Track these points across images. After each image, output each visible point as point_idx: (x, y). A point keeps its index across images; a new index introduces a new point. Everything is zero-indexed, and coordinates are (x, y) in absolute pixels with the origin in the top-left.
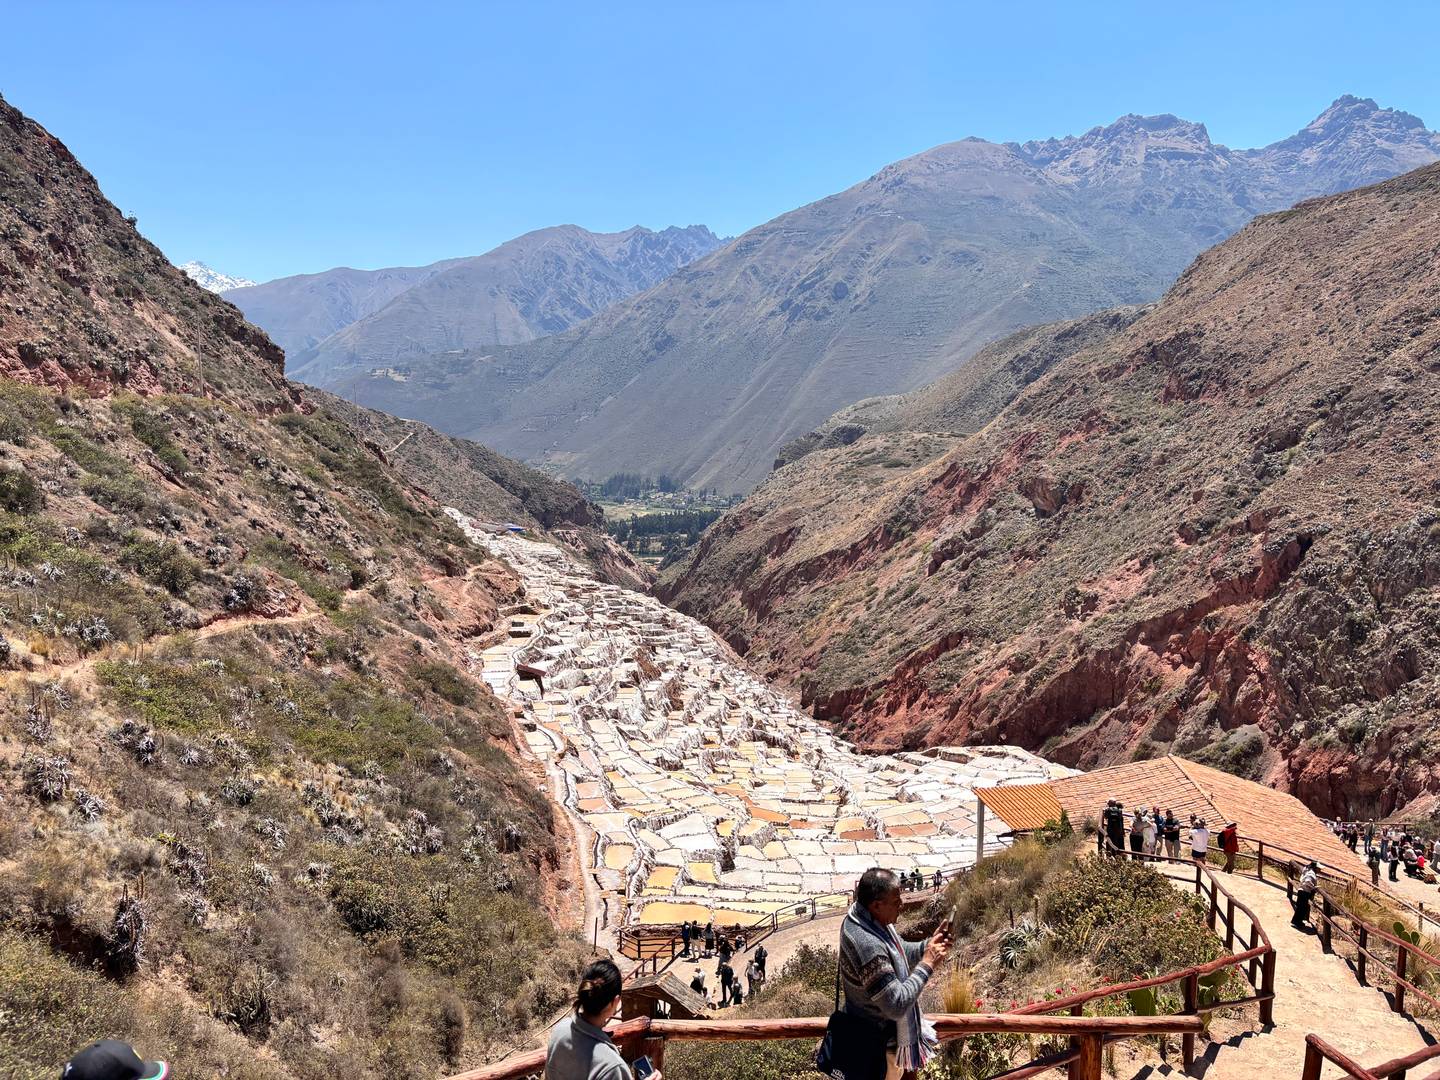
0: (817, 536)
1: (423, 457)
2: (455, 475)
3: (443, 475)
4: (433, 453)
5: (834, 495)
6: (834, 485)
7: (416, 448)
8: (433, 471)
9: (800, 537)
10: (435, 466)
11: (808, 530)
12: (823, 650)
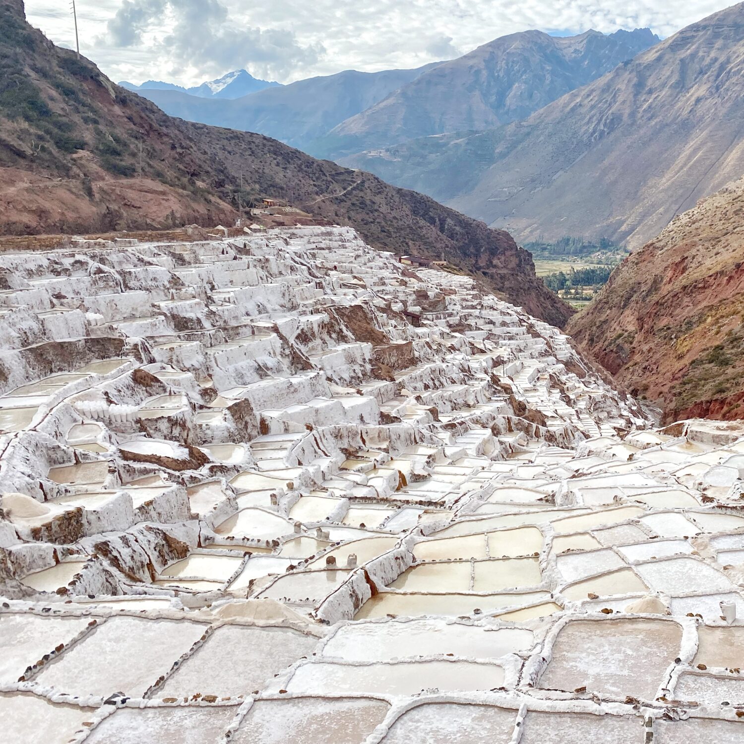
0: (708, 263)
1: (368, 202)
2: (395, 218)
3: (385, 218)
4: (377, 199)
5: (731, 228)
6: (732, 220)
7: (361, 194)
8: (376, 214)
9: (693, 265)
10: (376, 210)
11: (700, 260)
12: (693, 362)
